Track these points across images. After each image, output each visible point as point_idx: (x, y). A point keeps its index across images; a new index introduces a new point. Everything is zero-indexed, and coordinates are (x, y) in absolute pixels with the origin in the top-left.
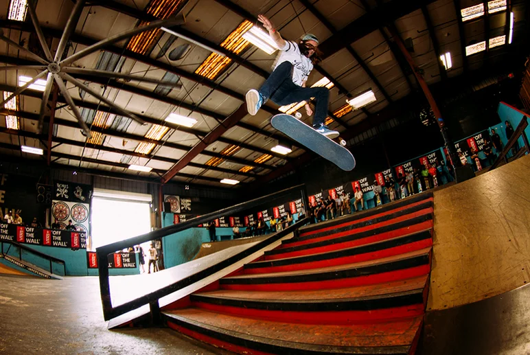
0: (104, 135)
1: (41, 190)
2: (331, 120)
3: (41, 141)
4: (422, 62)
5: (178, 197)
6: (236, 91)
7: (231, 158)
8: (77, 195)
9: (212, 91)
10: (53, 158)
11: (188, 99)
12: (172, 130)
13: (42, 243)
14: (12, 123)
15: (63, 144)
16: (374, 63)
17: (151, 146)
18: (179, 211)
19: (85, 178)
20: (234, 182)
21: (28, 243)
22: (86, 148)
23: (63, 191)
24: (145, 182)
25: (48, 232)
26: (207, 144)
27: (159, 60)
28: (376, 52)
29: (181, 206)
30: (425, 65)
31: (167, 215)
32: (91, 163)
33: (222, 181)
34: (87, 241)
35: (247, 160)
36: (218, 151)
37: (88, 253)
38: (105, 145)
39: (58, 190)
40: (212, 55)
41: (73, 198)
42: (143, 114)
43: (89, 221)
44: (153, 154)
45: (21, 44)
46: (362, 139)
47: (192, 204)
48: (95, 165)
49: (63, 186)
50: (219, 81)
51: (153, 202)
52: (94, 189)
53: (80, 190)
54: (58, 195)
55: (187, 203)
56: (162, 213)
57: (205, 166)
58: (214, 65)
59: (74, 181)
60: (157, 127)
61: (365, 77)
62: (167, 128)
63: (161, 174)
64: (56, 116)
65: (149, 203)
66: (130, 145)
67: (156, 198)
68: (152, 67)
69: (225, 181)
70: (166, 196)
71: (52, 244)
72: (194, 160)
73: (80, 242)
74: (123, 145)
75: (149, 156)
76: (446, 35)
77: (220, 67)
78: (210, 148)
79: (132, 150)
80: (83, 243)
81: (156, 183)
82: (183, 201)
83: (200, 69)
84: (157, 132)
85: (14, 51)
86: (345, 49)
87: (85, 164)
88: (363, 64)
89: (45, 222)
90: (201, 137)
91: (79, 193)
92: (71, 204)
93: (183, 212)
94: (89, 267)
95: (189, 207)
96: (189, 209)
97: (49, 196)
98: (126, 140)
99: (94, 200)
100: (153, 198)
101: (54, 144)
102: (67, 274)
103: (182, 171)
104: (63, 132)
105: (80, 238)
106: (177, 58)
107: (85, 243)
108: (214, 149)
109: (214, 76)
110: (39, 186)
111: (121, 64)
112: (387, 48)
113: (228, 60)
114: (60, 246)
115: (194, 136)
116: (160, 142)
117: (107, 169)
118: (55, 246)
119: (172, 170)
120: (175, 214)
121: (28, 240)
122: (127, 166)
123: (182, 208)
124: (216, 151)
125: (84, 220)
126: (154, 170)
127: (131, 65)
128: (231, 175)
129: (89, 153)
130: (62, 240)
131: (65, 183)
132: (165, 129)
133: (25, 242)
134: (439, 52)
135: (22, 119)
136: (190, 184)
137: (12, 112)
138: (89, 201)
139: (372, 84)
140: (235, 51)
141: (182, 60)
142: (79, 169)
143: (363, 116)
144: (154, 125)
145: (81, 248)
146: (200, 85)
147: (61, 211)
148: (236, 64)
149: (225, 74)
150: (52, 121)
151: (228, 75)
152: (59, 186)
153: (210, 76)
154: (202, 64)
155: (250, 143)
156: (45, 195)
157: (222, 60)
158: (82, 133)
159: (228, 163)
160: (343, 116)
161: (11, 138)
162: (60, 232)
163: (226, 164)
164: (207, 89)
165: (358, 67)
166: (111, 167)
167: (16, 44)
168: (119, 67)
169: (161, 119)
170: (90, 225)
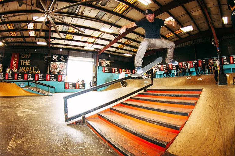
0: (73, 36)
1: (46, 59)
2: (173, 35)
3: (45, 39)
4: (215, 17)
5: (105, 60)
6: (131, 18)
7: (129, 45)
8: (61, 59)
9: (120, 19)
10: (51, 45)
11: (110, 21)
12: (103, 33)
13: (46, 80)
14: (32, 34)
15: (55, 40)
16: (193, 14)
17: (94, 39)
18: (105, 66)
19: (65, 53)
20: (129, 55)
21: (40, 80)
22: (65, 41)
23: (55, 58)
24: (91, 54)
25: (48, 75)
26: (118, 40)
27: (96, 5)
28: (195, 9)
29: (106, 64)
30: (216, 20)
31: (100, 67)
32: (68, 46)
33: (124, 55)
34: (65, 78)
35: (135, 47)
36: (123, 42)
37: (65, 83)
38: (74, 39)
39: (53, 58)
40: (120, 4)
41: (59, 61)
42: (90, 27)
43: (67, 69)
44: (95, 42)
45: (33, 5)
46: (186, 45)
47: (111, 63)
48: (69, 47)
49: (55, 56)
50: (124, 14)
51: (94, 62)
52: (69, 57)
53: (63, 57)
54: (53, 60)
55: (109, 62)
56: (98, 66)
57: (117, 48)
58: (121, 8)
59: (60, 54)
60: (97, 32)
61: (189, 19)
62: (101, 33)
63: (98, 50)
64: (51, 29)
65: (93, 62)
66: (85, 39)
67: (96, 60)
68: (93, 9)
69: (126, 55)
70: (100, 59)
71: (50, 80)
72: (113, 45)
73: (62, 79)
74: (82, 39)
75: (93, 43)
76: (226, 9)
77: (124, 9)
78: (119, 41)
79: (86, 41)
80: (63, 79)
81: (96, 54)
82: (107, 61)
83: (115, 9)
84: (96, 34)
85: (29, 8)
86: (181, 6)
87: (65, 47)
88: (188, 13)
89: (47, 71)
90: (115, 36)
91: (62, 59)
92: (59, 63)
93: (107, 66)
94: (65, 89)
95: (110, 64)
96: (110, 65)
97: (49, 61)
98: (83, 37)
99: (69, 61)
100: (95, 60)
101: (51, 40)
102: (55, 92)
103: (107, 49)
104: (55, 35)
105: (62, 77)
106: (105, 5)
107: (64, 79)
108: (121, 41)
109: (121, 12)
110: (45, 57)
111: (79, 8)
112: (200, 9)
113: (127, 6)
114: (53, 81)
115: (112, 36)
116: (98, 38)
117: (75, 48)
118: (51, 81)
119: (103, 49)
120: (103, 67)
121: (40, 79)
122: (83, 47)
123: (107, 64)
124: (122, 42)
125: (64, 69)
126: (95, 49)
127: (83, 8)
128: (128, 52)
129: (67, 42)
130: (54, 78)
131: (56, 55)
132: (100, 33)
133: (39, 80)
134: (222, 15)
135: (36, 32)
136: (110, 54)
137: (32, 30)
138: (66, 61)
139: (192, 23)
140: (130, 3)
141: (107, 6)
142: (63, 49)
143: (187, 35)
144: (95, 31)
145: (62, 81)
146: (115, 16)
147: (54, 66)
148: (131, 8)
149: (126, 12)
150: (50, 31)
151: (127, 12)
152: (54, 56)
153: (120, 12)
154: (116, 7)
155: (137, 40)
156: (47, 60)
157: (125, 6)
158: (64, 35)
159: (127, 47)
160: (179, 33)
161: (32, 40)
162: (53, 75)
163: (126, 48)
164: (118, 17)
165: (186, 14)
166: (77, 47)
167: (30, 5)
168: (78, 9)
169: (98, 29)
170: (67, 71)
